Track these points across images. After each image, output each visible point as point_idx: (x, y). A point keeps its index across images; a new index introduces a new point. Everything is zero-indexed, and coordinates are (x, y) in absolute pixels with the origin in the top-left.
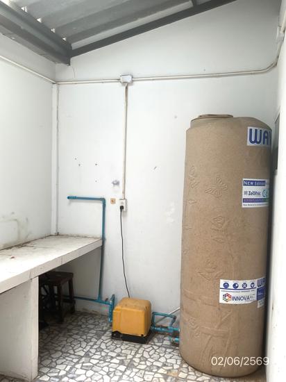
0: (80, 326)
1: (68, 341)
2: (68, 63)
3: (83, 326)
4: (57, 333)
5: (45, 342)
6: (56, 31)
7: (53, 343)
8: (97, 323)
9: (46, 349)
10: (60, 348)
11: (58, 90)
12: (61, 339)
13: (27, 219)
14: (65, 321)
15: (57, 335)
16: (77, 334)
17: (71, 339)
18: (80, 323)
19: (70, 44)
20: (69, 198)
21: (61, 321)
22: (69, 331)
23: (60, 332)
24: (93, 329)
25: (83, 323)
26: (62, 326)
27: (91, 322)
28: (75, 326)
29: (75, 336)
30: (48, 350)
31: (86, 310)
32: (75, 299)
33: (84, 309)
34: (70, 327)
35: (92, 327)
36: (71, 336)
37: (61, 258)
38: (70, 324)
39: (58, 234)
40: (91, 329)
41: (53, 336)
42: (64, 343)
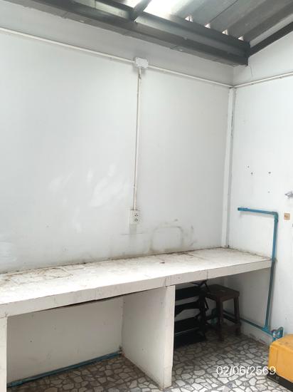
0: (239, 351)
1: (218, 363)
2: (246, 63)
3: (242, 353)
4: (212, 350)
5: (196, 356)
6: (229, 32)
7: (202, 359)
8: (259, 354)
9: (193, 363)
10: (206, 367)
11: (235, 94)
12: (212, 358)
13: (192, 228)
14: (225, 340)
15: (211, 353)
16: (231, 359)
17: (223, 362)
18: (240, 348)
19: (249, 43)
20: (239, 209)
21: (221, 340)
22: (225, 352)
23: (215, 351)
24: (251, 359)
25: (244, 350)
26: (221, 346)
27: (254, 351)
28: (234, 350)
29: (228, 360)
30: (194, 365)
31: (253, 336)
32: (241, 321)
33: (250, 334)
34: (227, 349)
35: (251, 356)
36: (224, 358)
37: (207, 271)
38: (230, 346)
39: (228, 247)
40: (249, 359)
41: (206, 352)
42: (213, 363)
